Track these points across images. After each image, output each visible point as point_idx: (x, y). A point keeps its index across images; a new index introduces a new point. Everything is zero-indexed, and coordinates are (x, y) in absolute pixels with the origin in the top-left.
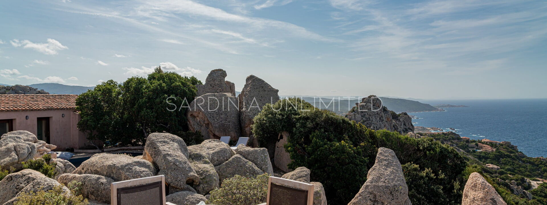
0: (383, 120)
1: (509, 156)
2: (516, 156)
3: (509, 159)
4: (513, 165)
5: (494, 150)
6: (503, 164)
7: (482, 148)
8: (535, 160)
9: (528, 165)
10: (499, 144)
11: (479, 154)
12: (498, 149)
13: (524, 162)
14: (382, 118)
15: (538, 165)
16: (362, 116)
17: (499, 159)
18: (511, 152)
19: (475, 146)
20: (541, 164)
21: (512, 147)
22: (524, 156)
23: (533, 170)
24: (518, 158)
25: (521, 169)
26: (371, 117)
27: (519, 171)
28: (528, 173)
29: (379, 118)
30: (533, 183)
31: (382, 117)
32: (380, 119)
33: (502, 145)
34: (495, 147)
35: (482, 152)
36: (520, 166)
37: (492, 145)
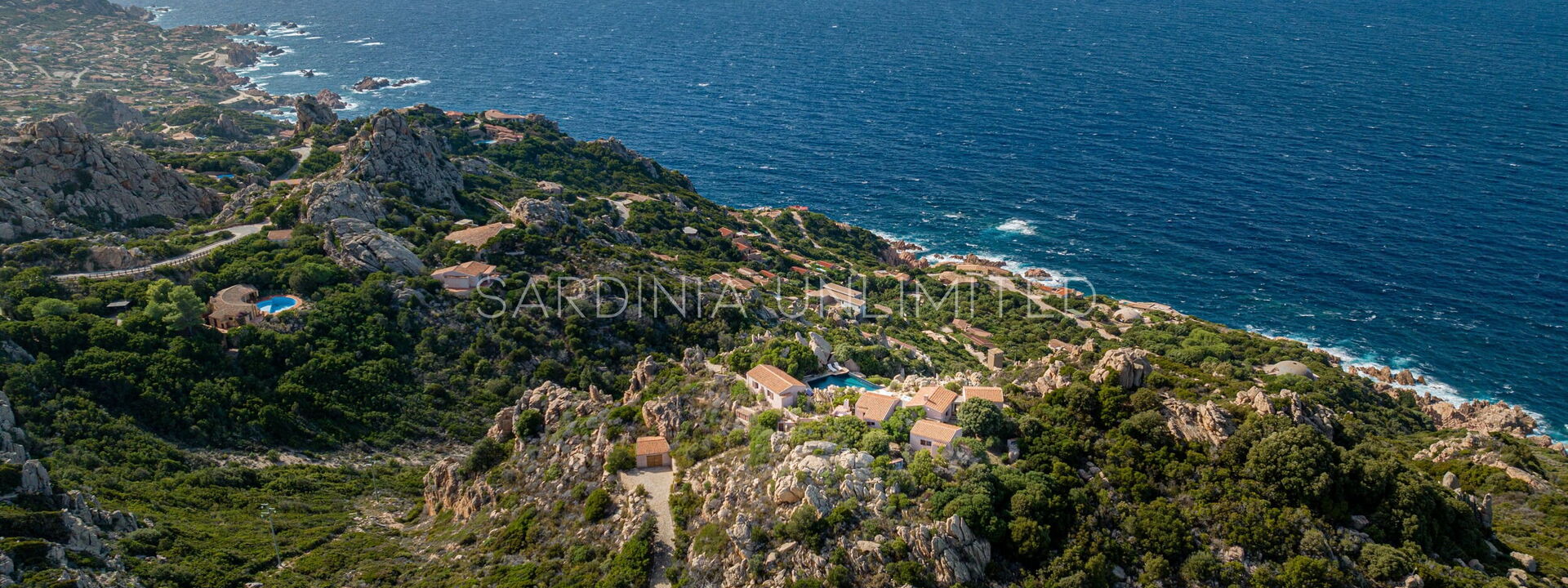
1: (551, 149)
2: (559, 144)
3: (551, 154)
4: (562, 166)
5: (521, 136)
6: (543, 166)
7: (493, 135)
8: (592, 148)
9: (585, 161)
10: (525, 121)
11: (495, 152)
12: (527, 136)
13: (576, 155)
15: (599, 159)
16: (387, 162)
17: (535, 157)
18: (552, 138)
19: (481, 133)
20: (604, 154)
21: (549, 125)
22: (573, 144)
23: (596, 171)
24: (566, 150)
25: (576, 171)
27: (575, 176)
28: (588, 178)
30: (620, 205)
31: (422, 156)
33: (530, 124)
34: (521, 130)
35: (497, 144)
36: (574, 167)
37: (513, 126)
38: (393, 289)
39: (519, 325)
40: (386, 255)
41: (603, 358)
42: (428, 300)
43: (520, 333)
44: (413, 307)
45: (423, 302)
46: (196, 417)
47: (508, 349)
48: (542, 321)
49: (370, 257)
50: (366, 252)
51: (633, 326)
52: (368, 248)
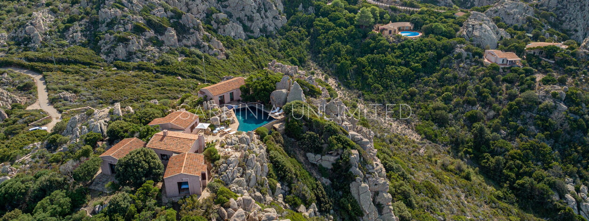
0: (585, 10)
14: (583, 7)
26: (570, 5)
29: (579, 7)
32: (581, 7)
38: (458, 47)
39: (490, 89)
40: (476, 33)
41: (510, 127)
42: (466, 59)
43: (484, 92)
44: (456, 58)
45: (464, 58)
46: (325, 53)
47: (469, 95)
48: (506, 94)
49: (470, 32)
50: (470, 29)
51: (550, 123)
52: (473, 28)
